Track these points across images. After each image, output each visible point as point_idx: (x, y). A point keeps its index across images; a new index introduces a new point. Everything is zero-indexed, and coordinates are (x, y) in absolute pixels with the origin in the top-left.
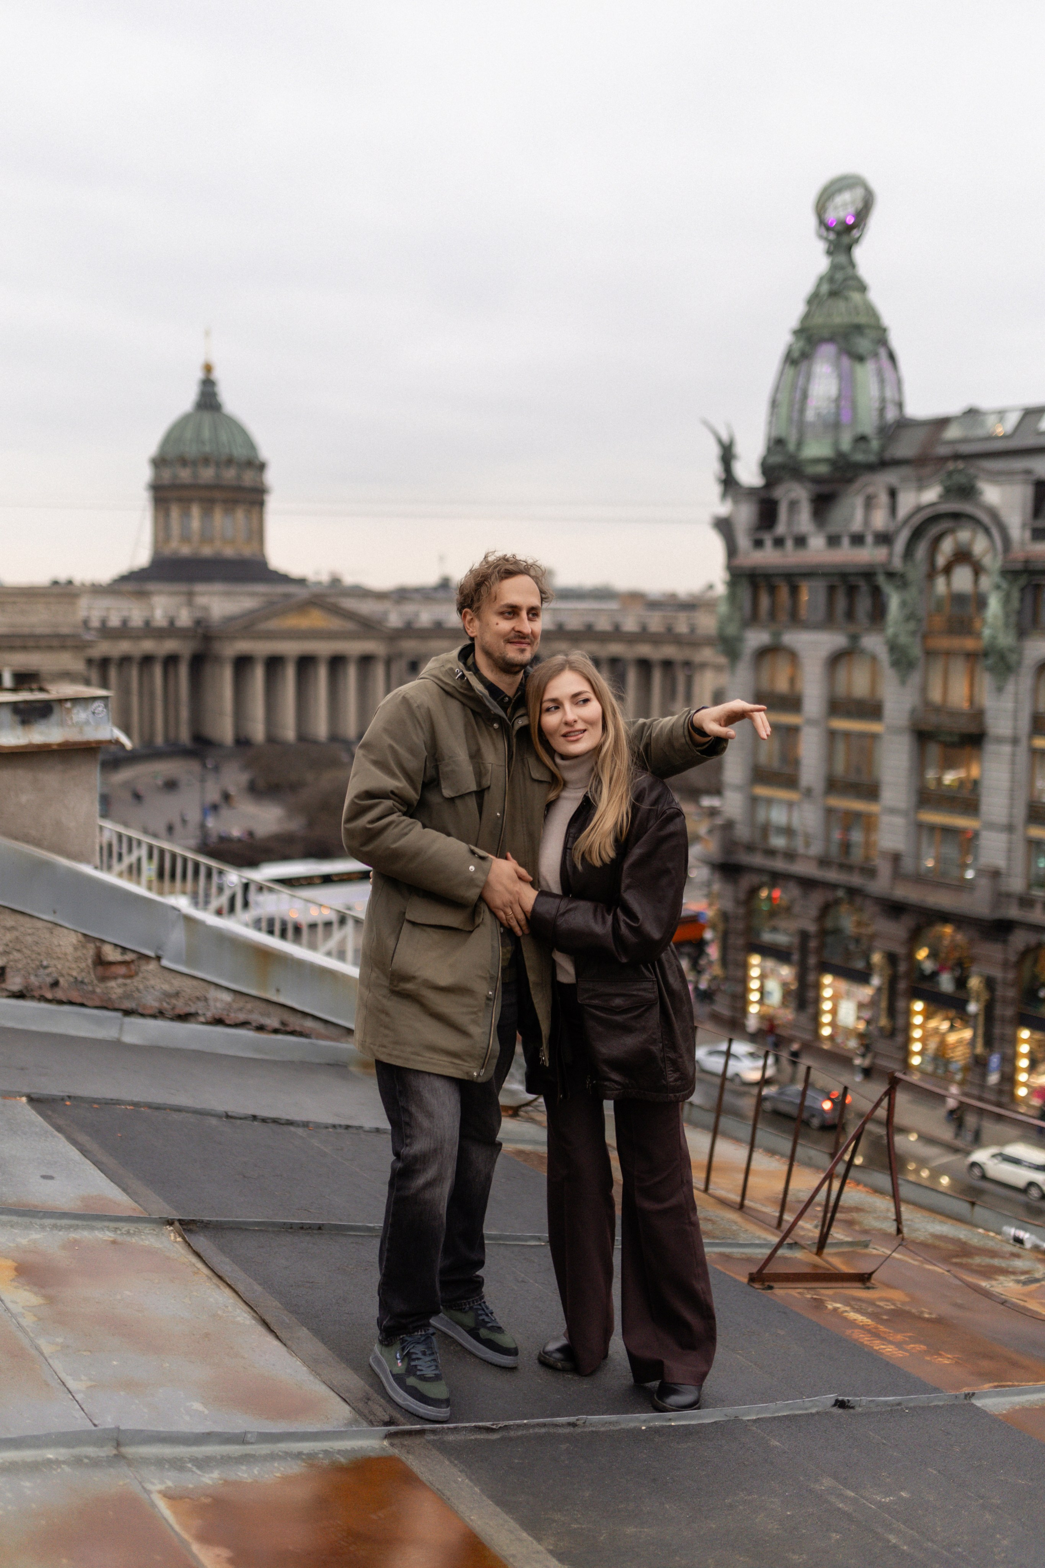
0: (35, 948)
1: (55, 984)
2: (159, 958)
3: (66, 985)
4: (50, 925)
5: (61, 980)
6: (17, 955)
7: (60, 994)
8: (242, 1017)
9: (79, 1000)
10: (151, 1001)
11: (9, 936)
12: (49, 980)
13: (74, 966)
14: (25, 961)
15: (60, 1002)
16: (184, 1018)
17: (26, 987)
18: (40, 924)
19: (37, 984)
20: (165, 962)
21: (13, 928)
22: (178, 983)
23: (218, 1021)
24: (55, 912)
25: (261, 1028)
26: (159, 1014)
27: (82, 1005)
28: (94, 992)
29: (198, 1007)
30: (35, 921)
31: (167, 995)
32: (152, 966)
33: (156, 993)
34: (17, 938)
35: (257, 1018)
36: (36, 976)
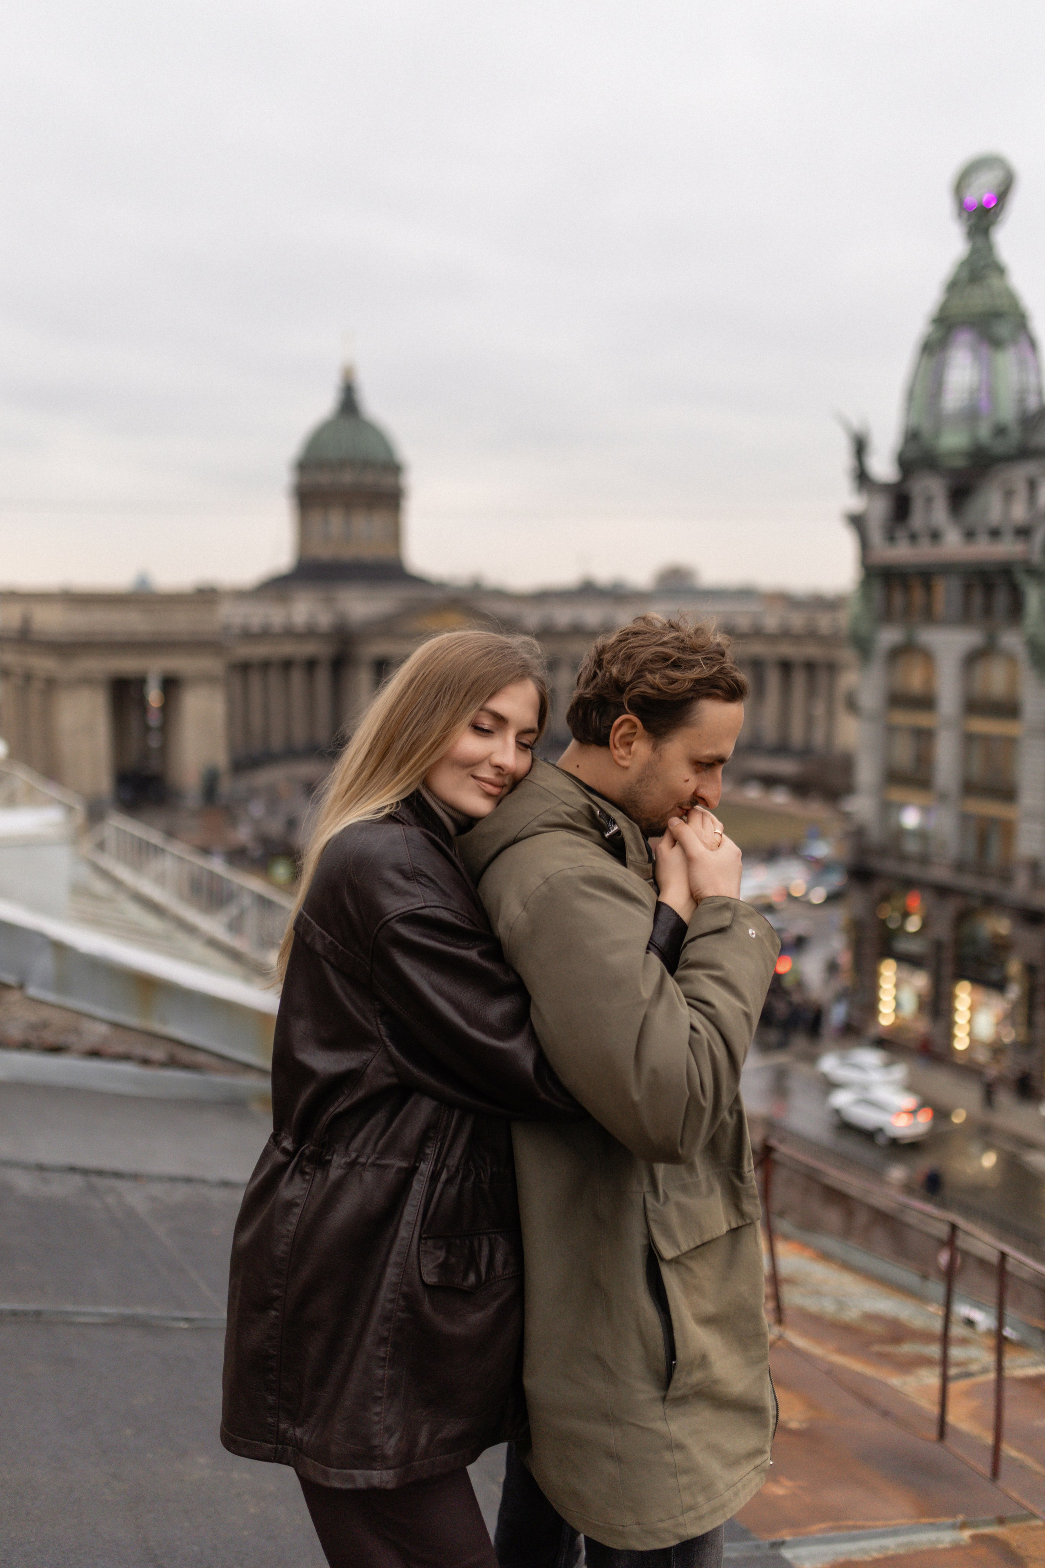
2: (21, 987)
8: (120, 1049)
10: (16, 1032)
16: (56, 1049)
20: (33, 991)
22: (45, 1013)
23: (94, 1054)
25: (146, 1062)
26: (25, 1046)
29: (71, 1039)
31: (33, 1027)
32: (14, 997)
33: (20, 1024)
35: (140, 1050)
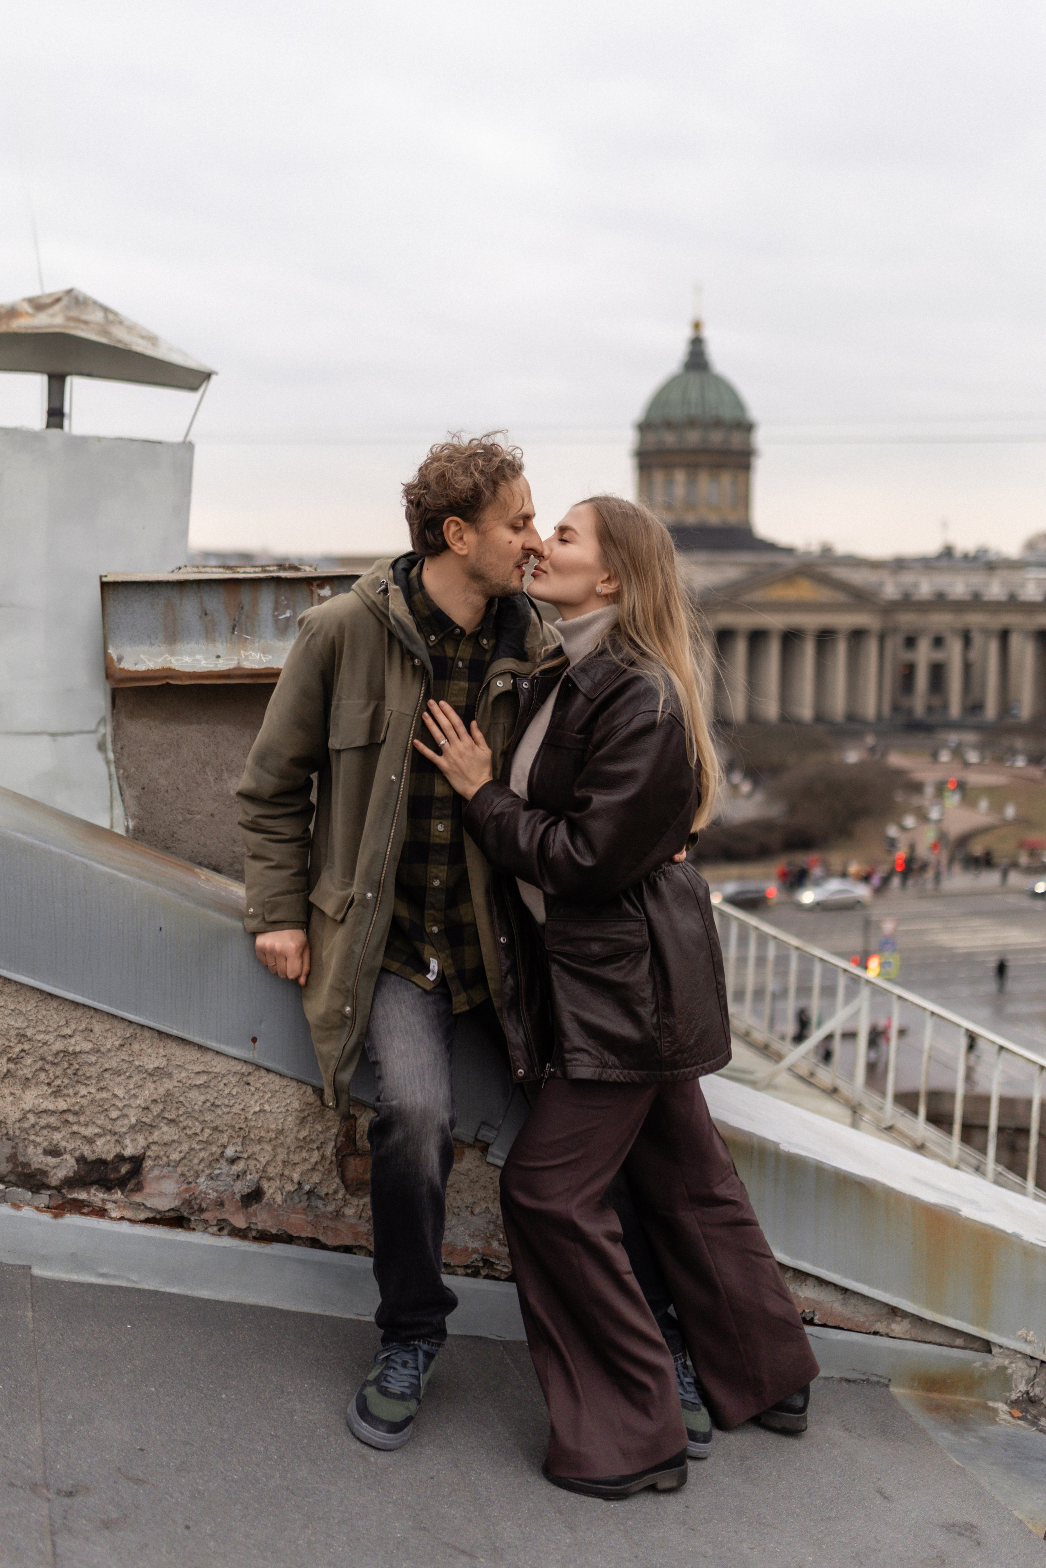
0: (208, 1117)
1: (254, 1196)
3: (279, 1199)
4: (245, 1069)
5: (269, 1189)
6: (166, 1132)
7: (263, 1220)
9: (307, 1233)
11: (149, 1091)
12: (241, 1188)
13: (296, 1158)
14: (185, 1147)
15: (264, 1237)
17: (188, 1203)
18: (219, 1066)
19: (213, 1195)
21: (158, 1073)
24: (254, 1040)
27: (314, 1243)
28: (338, 1215)
30: (209, 1057)
33: (474, 1219)
34: (168, 1093)
36: (211, 1177)
